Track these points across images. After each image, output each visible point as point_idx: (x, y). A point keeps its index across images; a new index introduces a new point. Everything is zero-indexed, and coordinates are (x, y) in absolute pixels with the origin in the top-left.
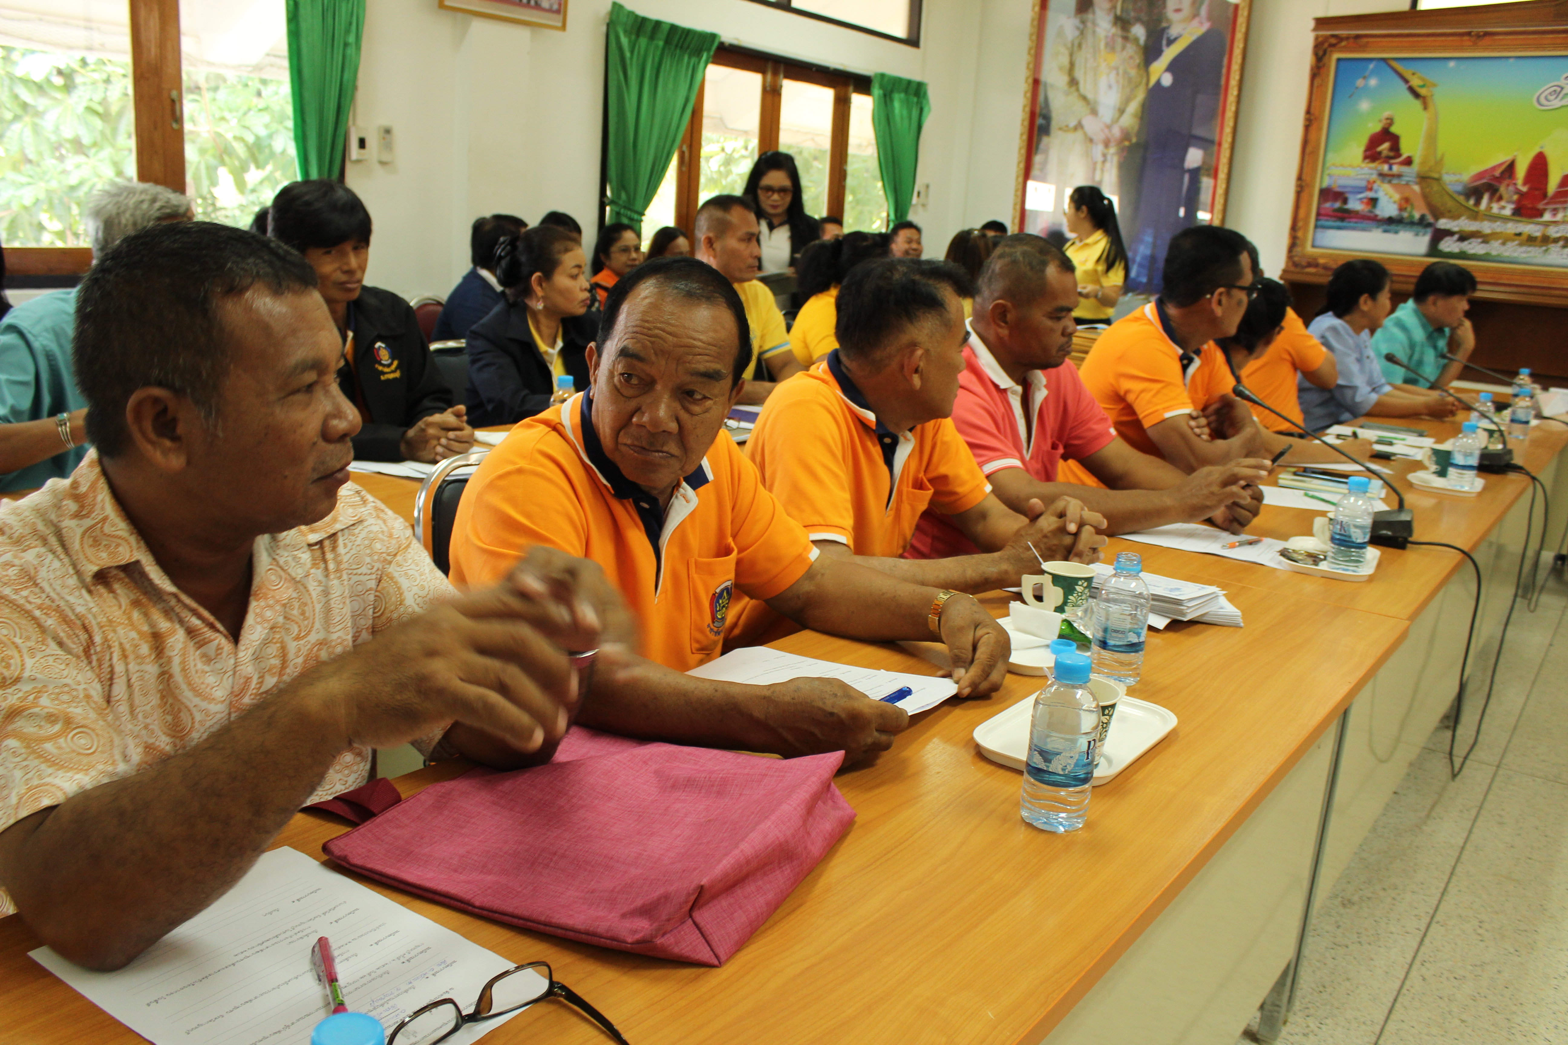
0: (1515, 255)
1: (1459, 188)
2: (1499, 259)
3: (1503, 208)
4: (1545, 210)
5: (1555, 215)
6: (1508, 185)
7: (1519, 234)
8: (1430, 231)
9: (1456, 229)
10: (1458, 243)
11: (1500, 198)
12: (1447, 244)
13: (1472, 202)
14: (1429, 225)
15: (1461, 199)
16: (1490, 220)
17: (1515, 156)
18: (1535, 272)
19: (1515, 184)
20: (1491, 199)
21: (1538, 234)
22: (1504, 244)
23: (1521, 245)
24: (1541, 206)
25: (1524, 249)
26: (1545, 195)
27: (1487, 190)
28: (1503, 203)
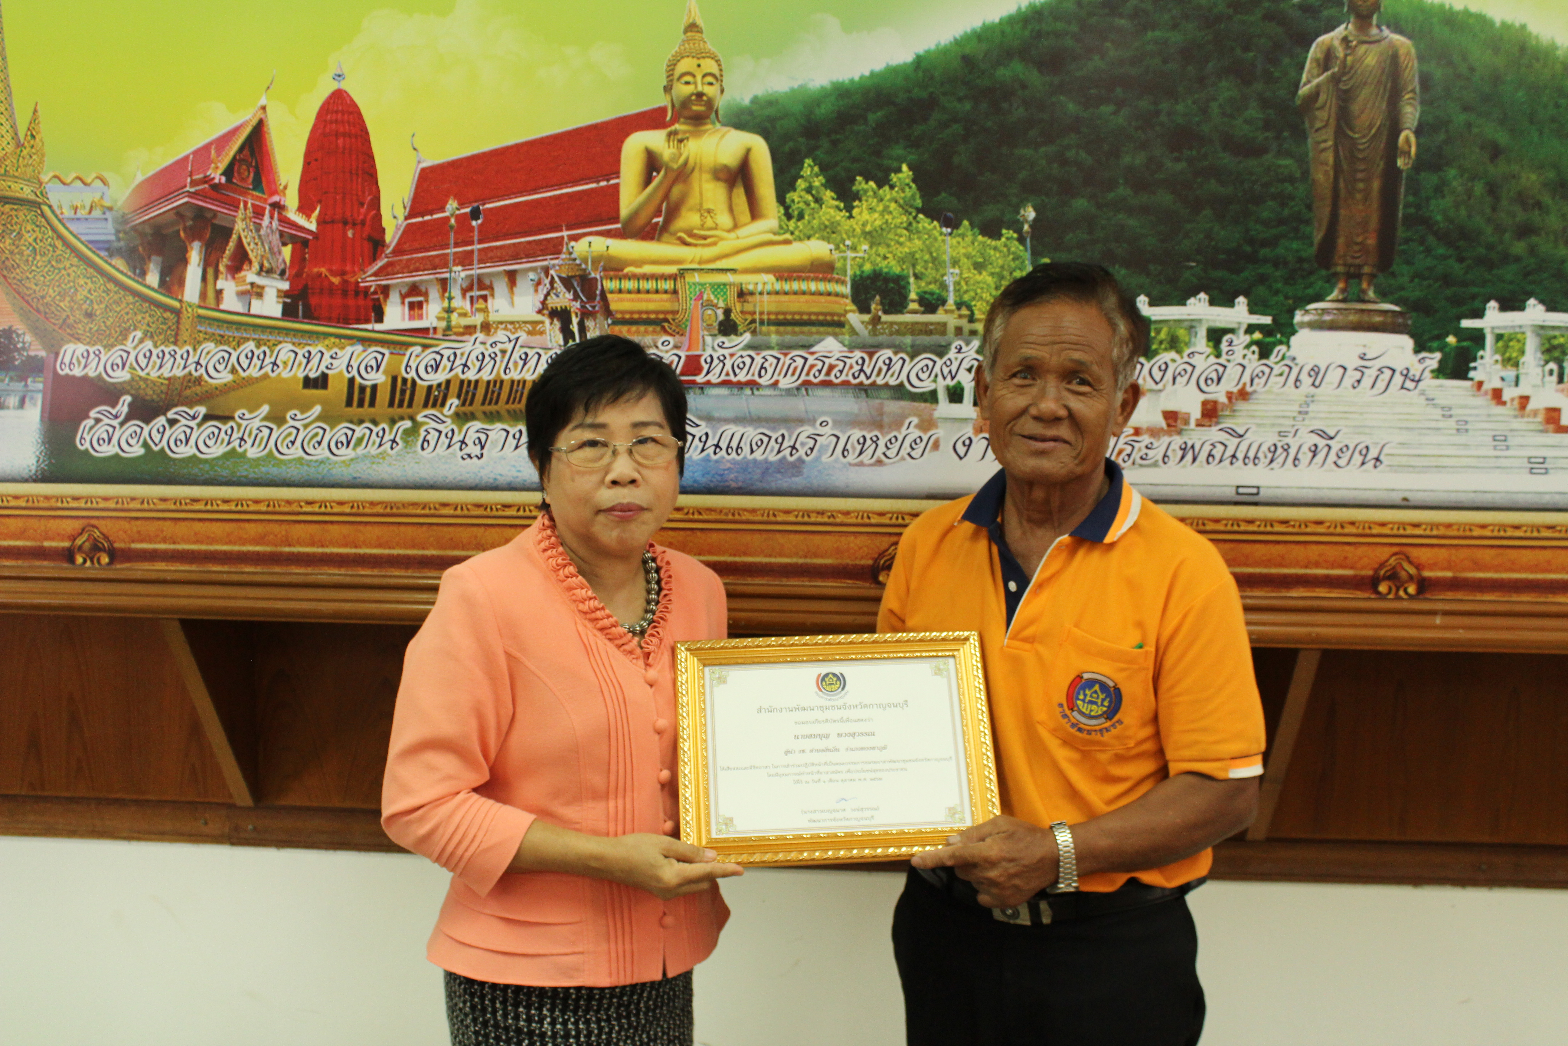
0: (322, 452)
1: (107, 231)
2: (274, 472)
3: (257, 292)
4: (385, 291)
5: (416, 308)
6: (258, 213)
7: (321, 382)
8: (37, 385)
9: (121, 376)
10: (133, 426)
11: (241, 259)
12: (101, 431)
13: (153, 278)
14: (34, 367)
15: (118, 267)
16: (221, 340)
17: (264, 108)
18: (391, 510)
19: (278, 207)
20: (210, 263)
21: (379, 378)
22: (277, 418)
23: (329, 418)
24: (369, 280)
25: (340, 431)
26: (377, 242)
27: (194, 234)
28: (250, 276)
